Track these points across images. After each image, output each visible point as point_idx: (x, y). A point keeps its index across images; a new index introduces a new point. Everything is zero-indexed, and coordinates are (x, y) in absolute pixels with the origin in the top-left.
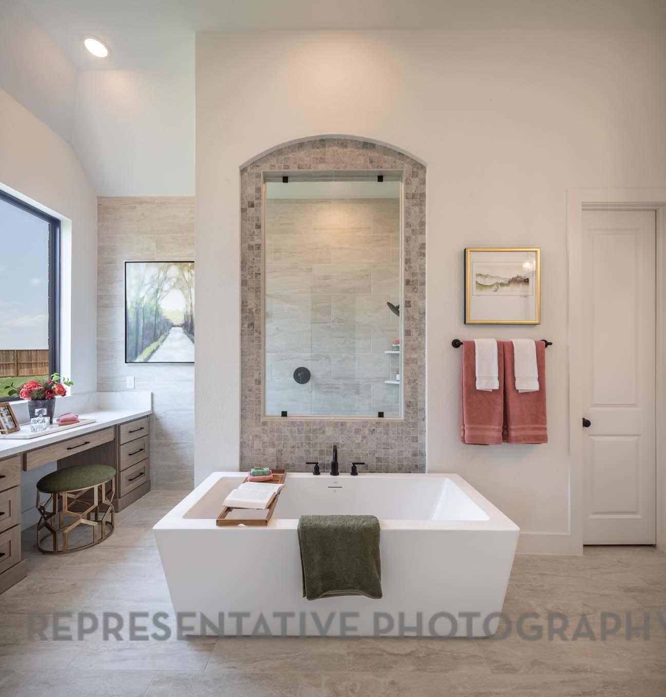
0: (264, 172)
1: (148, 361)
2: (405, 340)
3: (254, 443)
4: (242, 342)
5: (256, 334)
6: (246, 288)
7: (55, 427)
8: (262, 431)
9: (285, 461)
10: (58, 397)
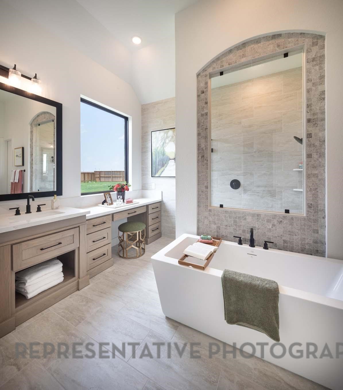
0: (209, 73)
1: (161, 176)
2: (307, 161)
3: (204, 221)
4: (198, 166)
5: (205, 162)
6: (200, 137)
7: (125, 204)
8: (208, 215)
9: (222, 233)
10: (126, 192)
